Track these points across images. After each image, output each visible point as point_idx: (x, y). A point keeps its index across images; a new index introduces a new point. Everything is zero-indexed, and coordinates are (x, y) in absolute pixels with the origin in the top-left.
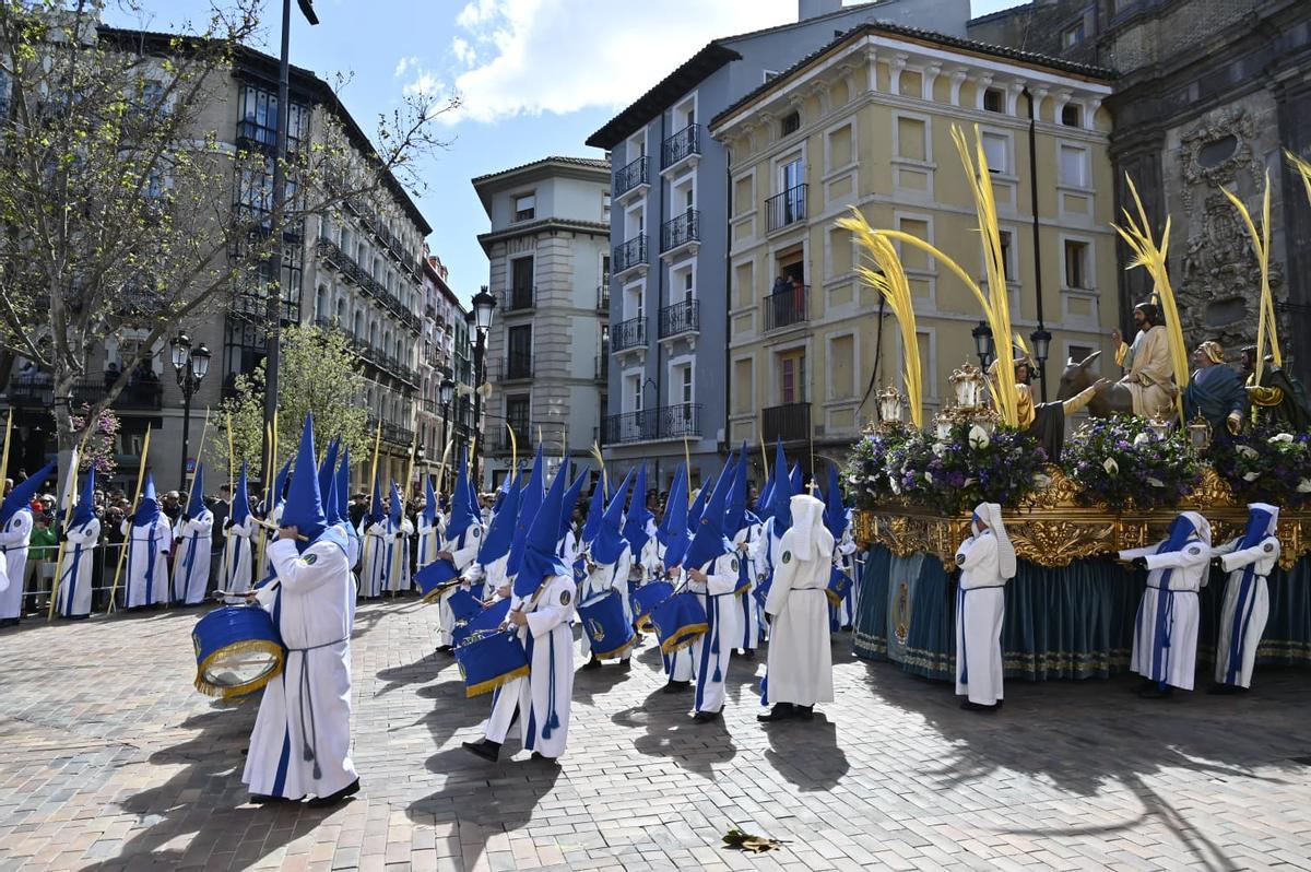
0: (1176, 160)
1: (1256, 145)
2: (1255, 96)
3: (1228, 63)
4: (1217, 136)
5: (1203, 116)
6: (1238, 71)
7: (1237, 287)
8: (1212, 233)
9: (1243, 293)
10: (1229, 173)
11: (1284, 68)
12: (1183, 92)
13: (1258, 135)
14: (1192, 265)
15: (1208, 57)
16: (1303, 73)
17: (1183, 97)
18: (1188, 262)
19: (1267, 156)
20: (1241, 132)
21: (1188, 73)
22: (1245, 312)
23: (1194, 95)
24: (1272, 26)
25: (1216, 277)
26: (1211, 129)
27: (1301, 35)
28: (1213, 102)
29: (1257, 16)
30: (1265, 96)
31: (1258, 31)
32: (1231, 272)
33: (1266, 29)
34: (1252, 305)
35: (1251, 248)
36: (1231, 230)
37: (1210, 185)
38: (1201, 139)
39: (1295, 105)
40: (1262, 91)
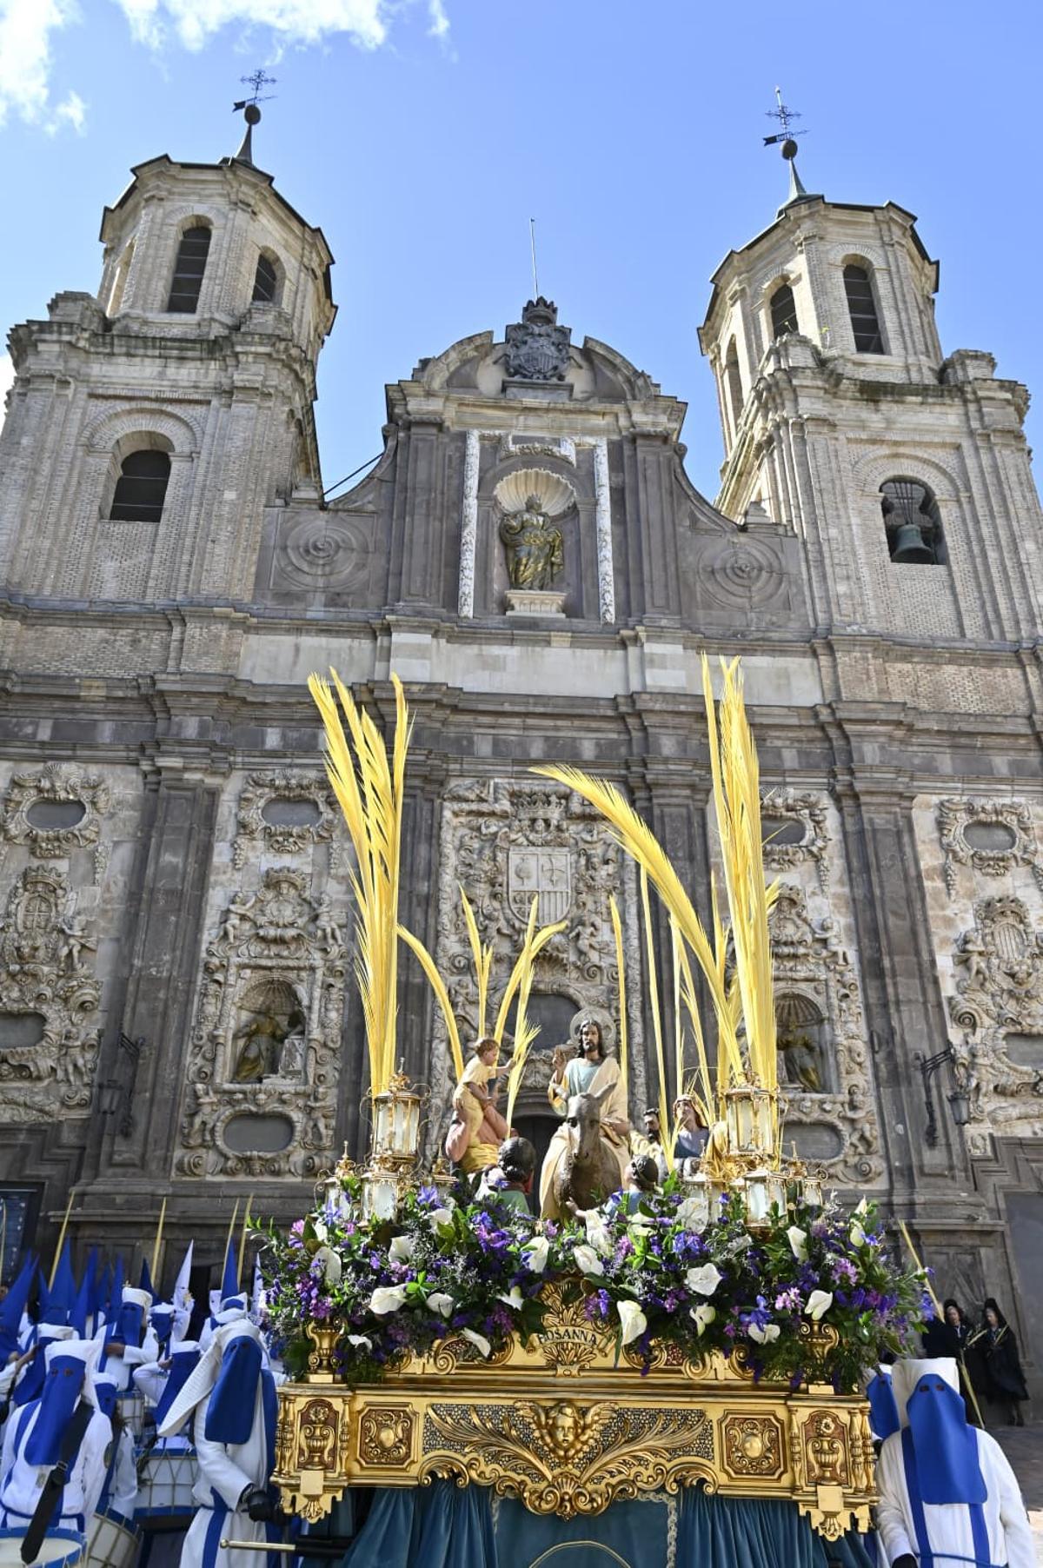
1: (106, 826)
2: (118, 769)
3: (96, 717)
4: (62, 795)
5: (50, 763)
6: (106, 731)
7: (39, 997)
8: (21, 915)
9: (45, 1009)
10: (65, 845)
11: (170, 754)
12: (31, 723)
13: (112, 816)
15: (77, 698)
16: (185, 769)
17: (29, 730)
19: (116, 844)
20: (94, 803)
21: (46, 703)
22: (43, 1036)
23: (45, 734)
24: (165, 702)
25: (12, 976)
26: (58, 784)
27: (191, 728)
28: (69, 753)
29: (154, 683)
30: (132, 775)
31: (146, 700)
32: (34, 976)
33: (157, 703)
34: (54, 1027)
35: (71, 952)
36: (48, 920)
37: (33, 853)
38: (40, 790)
39: (168, 799)
40: (129, 768)
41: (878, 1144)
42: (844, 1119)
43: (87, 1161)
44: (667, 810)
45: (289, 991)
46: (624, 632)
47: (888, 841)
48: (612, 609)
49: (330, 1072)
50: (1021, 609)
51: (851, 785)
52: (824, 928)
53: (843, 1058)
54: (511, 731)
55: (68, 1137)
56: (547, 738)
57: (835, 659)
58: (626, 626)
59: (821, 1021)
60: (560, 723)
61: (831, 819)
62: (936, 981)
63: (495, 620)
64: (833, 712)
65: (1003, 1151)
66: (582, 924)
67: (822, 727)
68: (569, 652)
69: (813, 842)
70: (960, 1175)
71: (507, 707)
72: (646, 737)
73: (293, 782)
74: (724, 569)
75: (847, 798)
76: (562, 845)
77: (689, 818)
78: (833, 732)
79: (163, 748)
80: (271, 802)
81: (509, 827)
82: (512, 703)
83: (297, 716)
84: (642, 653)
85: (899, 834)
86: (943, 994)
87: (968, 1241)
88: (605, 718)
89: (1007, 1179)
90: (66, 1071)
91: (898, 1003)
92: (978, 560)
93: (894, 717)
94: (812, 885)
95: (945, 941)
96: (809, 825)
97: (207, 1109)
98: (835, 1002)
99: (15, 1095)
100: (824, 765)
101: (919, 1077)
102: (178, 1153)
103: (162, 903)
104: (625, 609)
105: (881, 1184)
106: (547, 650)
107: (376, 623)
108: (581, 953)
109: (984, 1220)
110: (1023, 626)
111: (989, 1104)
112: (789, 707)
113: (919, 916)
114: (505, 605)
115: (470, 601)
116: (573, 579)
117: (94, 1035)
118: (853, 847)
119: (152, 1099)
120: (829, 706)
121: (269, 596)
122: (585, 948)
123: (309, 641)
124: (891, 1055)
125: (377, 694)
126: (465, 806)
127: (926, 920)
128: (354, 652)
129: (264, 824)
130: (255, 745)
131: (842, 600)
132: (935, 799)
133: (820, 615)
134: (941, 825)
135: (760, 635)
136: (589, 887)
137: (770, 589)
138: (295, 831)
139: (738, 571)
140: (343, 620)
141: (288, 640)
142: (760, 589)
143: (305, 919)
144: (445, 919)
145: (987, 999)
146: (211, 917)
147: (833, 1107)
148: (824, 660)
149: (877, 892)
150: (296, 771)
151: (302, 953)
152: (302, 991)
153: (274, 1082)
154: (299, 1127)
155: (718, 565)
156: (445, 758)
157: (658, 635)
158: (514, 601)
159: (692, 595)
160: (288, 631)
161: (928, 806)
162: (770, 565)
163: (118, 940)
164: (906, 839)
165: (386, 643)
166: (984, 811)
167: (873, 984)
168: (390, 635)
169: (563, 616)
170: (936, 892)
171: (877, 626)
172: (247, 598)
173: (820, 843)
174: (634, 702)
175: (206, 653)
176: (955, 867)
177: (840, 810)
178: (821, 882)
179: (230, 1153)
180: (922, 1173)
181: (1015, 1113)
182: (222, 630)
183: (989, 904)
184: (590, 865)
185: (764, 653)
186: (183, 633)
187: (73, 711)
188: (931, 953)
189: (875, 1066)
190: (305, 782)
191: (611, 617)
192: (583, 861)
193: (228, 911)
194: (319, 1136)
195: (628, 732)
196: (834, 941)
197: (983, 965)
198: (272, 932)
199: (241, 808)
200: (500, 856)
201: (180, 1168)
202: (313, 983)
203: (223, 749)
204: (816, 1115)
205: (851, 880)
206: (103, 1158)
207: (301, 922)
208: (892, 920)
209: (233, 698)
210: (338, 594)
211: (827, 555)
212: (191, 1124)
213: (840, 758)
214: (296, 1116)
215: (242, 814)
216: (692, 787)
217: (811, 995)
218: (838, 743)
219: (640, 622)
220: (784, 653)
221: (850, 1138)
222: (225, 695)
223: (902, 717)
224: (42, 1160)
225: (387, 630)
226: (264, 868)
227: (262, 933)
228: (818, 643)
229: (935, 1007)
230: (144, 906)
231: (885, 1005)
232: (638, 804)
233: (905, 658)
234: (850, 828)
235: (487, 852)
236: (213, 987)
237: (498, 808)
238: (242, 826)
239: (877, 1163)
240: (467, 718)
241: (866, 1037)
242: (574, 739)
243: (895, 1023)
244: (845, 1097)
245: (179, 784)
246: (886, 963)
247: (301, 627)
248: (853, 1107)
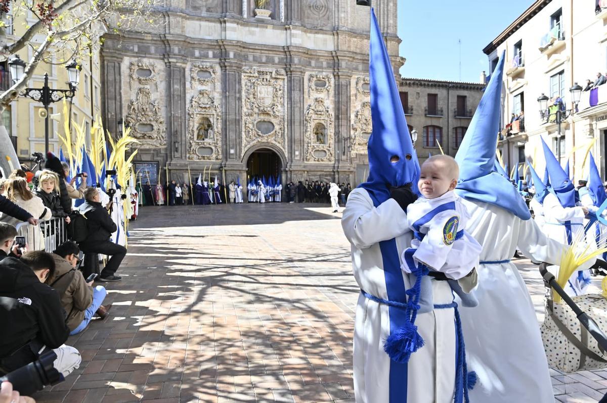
0: (127, 68)
1: (157, 77)
2: (158, 60)
3: (150, 45)
4: (145, 68)
5: (140, 58)
6: (153, 49)
7: (150, 120)
8: (141, 99)
9: (152, 123)
10: (148, 81)
11: (172, 58)
12: (132, 46)
13: (159, 74)
14: (134, 109)
15: (143, 39)
16: (177, 62)
17: (131, 48)
18: (132, 107)
19: (161, 81)
20: (154, 70)
21: (135, 40)
22: (153, 129)
23: (136, 50)
24: (168, 42)
25: (143, 115)
26: (144, 65)
27: (176, 50)
28: (144, 55)
29: (165, 37)
30: (162, 62)
31: (163, 41)
32: (148, 115)
33: (166, 42)
34: (155, 128)
35: (156, 109)
36: (148, 101)
37: (140, 83)
38: (139, 66)
39: (174, 70)
40: (162, 60)
41: (333, 155)
42: (327, 149)
43: (169, 157)
44: (295, 78)
45: (208, 119)
46: (286, 26)
47: (345, 87)
48: (283, 18)
49: (219, 138)
50: (386, 23)
51: (338, 73)
52: (328, 108)
53: (329, 137)
54: (258, 54)
55: (163, 152)
56: (266, 56)
57: (338, 37)
58: (287, 25)
59: (325, 129)
60: (270, 52)
61: (332, 81)
62: (350, 121)
63: (252, 19)
64: (336, 53)
65: (357, 156)
66: (274, 105)
67: (333, 57)
68: (271, 30)
69: (328, 87)
70: (348, 161)
71: (257, 48)
72: (291, 57)
73: (204, 67)
74: (313, 6)
75: (337, 76)
76: (270, 85)
77: (300, 80)
78: (335, 58)
79: (170, 56)
80: (199, 71)
81: (257, 80)
82: (258, 46)
83: (203, 47)
84: (291, 34)
85: (347, 86)
86: (351, 124)
87: (348, 173)
88: (281, 52)
89: (357, 162)
90: (160, 138)
91: (341, 126)
92: (378, 6)
93: (350, 56)
94: (326, 97)
95: (354, 111)
96: (327, 82)
97: (193, 146)
98: (328, 124)
99: (149, 142)
100: (332, 66)
101: (343, 141)
102: (188, 155)
103: (176, 98)
104: (287, 18)
105: (333, 162)
106: (267, 30)
107: (222, 20)
108: (274, 112)
109: (352, 169)
110: (386, 29)
111: (357, 147)
112: (326, 51)
113: (349, 106)
114: (255, 14)
115: (246, 13)
116: (273, 5)
117: (165, 129)
118: (336, 88)
119: (181, 144)
120: (335, 51)
121: (190, 6)
122: (275, 111)
123: (203, 23)
124: (338, 137)
125: (224, 43)
126: (247, 74)
127: (350, 107)
128: (216, 28)
129: (198, 78)
130: (193, 55)
131: (342, 19)
132: (357, 77)
133: (336, 23)
134: (357, 84)
135: (321, 28)
136: (276, 96)
137: (324, 14)
138: (206, 80)
139: (317, 7)
140: (212, 17)
141: (197, 23)
142: (322, 14)
143: (210, 102)
144: (243, 103)
145: (360, 125)
146: (188, 101)
147: (325, 147)
148: (336, 37)
149: (340, 100)
150: (204, 63)
151: (210, 111)
152: (211, 120)
153: (207, 140)
154: (214, 150)
155: (311, 5)
156: (242, 61)
157: (295, 27)
158: (257, 13)
159: (304, 14)
160: (197, 20)
161: (355, 78)
162: (325, 6)
163: (166, 107)
164: (348, 87)
165: (224, 26)
166: (367, 80)
167: (337, 121)
168: (225, 23)
169: (270, 18)
170: (353, 99)
171: (350, 26)
172: (184, 8)
173: (329, 87)
174: (288, 48)
175: (177, 27)
176: (358, 94)
177: (335, 79)
178: (328, 97)
179: (199, 155)
180: (341, 160)
181: (361, 149)
182: (179, 19)
183: (364, 103)
184: (276, 91)
185: (321, 33)
186: (169, 19)
187: (142, 43)
188: (350, 114)
189: (335, 139)
190: (207, 67)
191: (283, 20)
192: (275, 90)
193: (192, 100)
194: (218, 152)
195: (286, 56)
196: (330, 111)
197: (360, 117)
198: (203, 106)
199: (191, 73)
200: (256, 88)
201: (189, 158)
202: (214, 118)
203: (185, 57)
204: (322, 149)
205: (335, 96)
206: (173, 156)
207: (209, 103)
208: (343, 107)
209: (187, 42)
210: (210, 8)
211: (340, 4)
212: (190, 149)
213: (336, 65)
214: (213, 148)
215: (192, 75)
216: (301, 72)
217: (323, 123)
218: (336, 61)
219: (291, 24)
220: (326, 34)
221: (328, 153)
222: (185, 41)
223: (352, 56)
224: (157, 156)
225: (225, 22)
226: (199, 89)
227: (201, 106)
228: (335, 32)
229: (349, 127)
230: (172, 98)
231: (339, 126)
232: (288, 76)
233: (355, 37)
234: (337, 84)
235: (253, 87)
236: (191, 119)
237: (255, 75)
238: (192, 78)
239: (333, 158)
240: (247, 50)
241: (334, 132)
242: (273, 57)
243: (340, 130)
244: (328, 145)
245: (175, 66)
246: (340, 116)
247: (201, 19)
248: (329, 147)
